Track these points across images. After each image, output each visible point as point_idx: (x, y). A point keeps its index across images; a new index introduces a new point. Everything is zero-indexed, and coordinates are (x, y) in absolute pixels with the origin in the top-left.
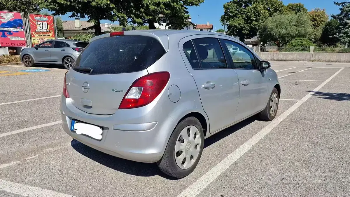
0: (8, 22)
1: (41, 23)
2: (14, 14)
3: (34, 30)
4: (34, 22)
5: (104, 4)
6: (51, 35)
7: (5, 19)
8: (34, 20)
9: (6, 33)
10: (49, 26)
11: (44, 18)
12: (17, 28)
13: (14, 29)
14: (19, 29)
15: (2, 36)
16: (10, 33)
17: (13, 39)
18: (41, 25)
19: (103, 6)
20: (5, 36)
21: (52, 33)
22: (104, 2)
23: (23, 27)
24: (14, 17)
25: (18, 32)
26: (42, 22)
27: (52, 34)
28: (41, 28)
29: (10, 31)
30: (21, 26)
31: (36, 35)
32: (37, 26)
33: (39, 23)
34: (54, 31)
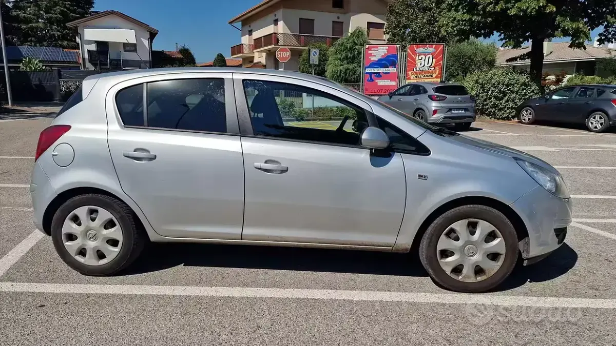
0: (379, 60)
1: (424, 57)
2: (387, 48)
3: (411, 69)
4: (413, 56)
5: (534, 8)
6: (435, 75)
7: (375, 56)
8: (414, 53)
9: (373, 76)
10: (434, 60)
11: (429, 48)
12: (388, 68)
13: (384, 69)
14: (392, 70)
15: (368, 80)
16: (379, 75)
17: (381, 84)
18: (423, 61)
19: (531, 12)
20: (372, 80)
21: (438, 71)
22: (533, 5)
23: (397, 66)
24: (387, 53)
25: (389, 73)
26: (425, 55)
27: (437, 73)
28: (422, 65)
29: (379, 73)
30: (393, 64)
31: (412, 77)
32: (417, 61)
33: (420, 58)
34: (442, 69)
